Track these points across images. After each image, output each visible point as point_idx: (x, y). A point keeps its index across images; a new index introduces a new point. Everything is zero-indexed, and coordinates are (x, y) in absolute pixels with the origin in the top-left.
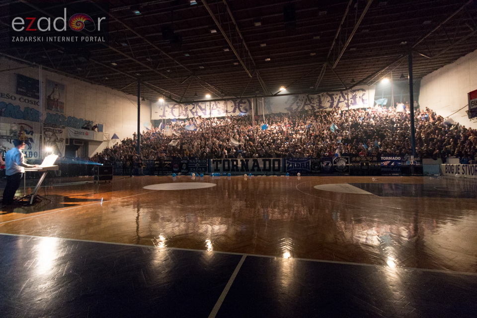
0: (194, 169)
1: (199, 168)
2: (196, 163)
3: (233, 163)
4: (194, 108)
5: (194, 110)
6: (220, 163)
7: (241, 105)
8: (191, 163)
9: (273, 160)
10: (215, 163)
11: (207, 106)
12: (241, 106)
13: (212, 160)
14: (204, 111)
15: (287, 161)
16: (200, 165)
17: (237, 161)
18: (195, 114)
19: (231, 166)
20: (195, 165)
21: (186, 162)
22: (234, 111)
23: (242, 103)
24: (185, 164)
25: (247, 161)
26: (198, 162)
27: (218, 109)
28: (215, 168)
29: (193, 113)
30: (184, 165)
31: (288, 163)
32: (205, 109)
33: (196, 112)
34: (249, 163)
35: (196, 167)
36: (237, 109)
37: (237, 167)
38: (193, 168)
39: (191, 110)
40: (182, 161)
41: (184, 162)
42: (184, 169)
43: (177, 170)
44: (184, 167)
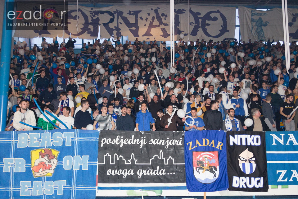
0: (295, 174)
4: (112, 21)
5: (112, 26)
7: (207, 22)
8: (279, 147)
11: (139, 20)
12: (208, 25)
14: (134, 28)
18: (115, 32)
21: (253, 140)
22: (194, 33)
23: (210, 19)
24: (251, 148)
27: (163, 26)
29: (111, 32)
30: (246, 155)
32: (136, 25)
33: (118, 29)
36: (200, 29)
38: (288, 168)
39: (106, 25)
40: (234, 137)
41: (244, 143)
42: (248, 172)
43: (215, 176)
44: (244, 164)
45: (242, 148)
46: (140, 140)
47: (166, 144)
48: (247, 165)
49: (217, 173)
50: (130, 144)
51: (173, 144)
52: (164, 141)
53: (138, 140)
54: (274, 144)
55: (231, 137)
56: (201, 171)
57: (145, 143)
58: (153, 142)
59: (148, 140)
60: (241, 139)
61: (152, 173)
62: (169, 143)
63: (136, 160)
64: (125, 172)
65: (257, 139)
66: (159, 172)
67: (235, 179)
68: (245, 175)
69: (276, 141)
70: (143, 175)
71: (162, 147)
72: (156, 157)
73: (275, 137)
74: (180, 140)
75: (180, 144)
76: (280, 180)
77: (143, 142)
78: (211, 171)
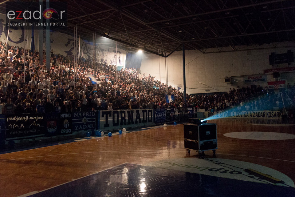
0: (81, 127)
1: (87, 124)
2: (83, 117)
3: (122, 115)
6: (110, 116)
8: (76, 118)
9: (148, 110)
10: (105, 115)
13: (101, 111)
15: (155, 111)
16: (89, 120)
17: (124, 112)
19: (120, 119)
20: (81, 121)
21: (68, 115)
24: (67, 118)
25: (132, 112)
26: (85, 116)
28: (105, 123)
30: (66, 121)
31: (156, 113)
34: (134, 114)
35: (83, 124)
37: (125, 120)
38: (79, 125)
40: (62, 115)
41: (65, 117)
42: (66, 127)
43: (55, 130)
44: (65, 125)
45: (64, 119)
46: (25, 117)
47: (36, 119)
48: (66, 125)
49: (56, 129)
50: (21, 119)
51: (39, 118)
52: (36, 118)
53: (25, 118)
54: (75, 116)
55: (61, 115)
56: (50, 129)
57: (27, 119)
58: (31, 118)
59: (29, 118)
60: (64, 115)
61: (31, 131)
62: (38, 118)
63: (24, 127)
64: (19, 132)
65: (70, 115)
66: (33, 131)
67: (62, 130)
68: (65, 129)
69: (75, 115)
70: (27, 133)
71: (35, 120)
72: (32, 125)
73: (75, 114)
74: (42, 117)
75: (42, 118)
76: (76, 129)
77: (27, 118)
78: (54, 128)
